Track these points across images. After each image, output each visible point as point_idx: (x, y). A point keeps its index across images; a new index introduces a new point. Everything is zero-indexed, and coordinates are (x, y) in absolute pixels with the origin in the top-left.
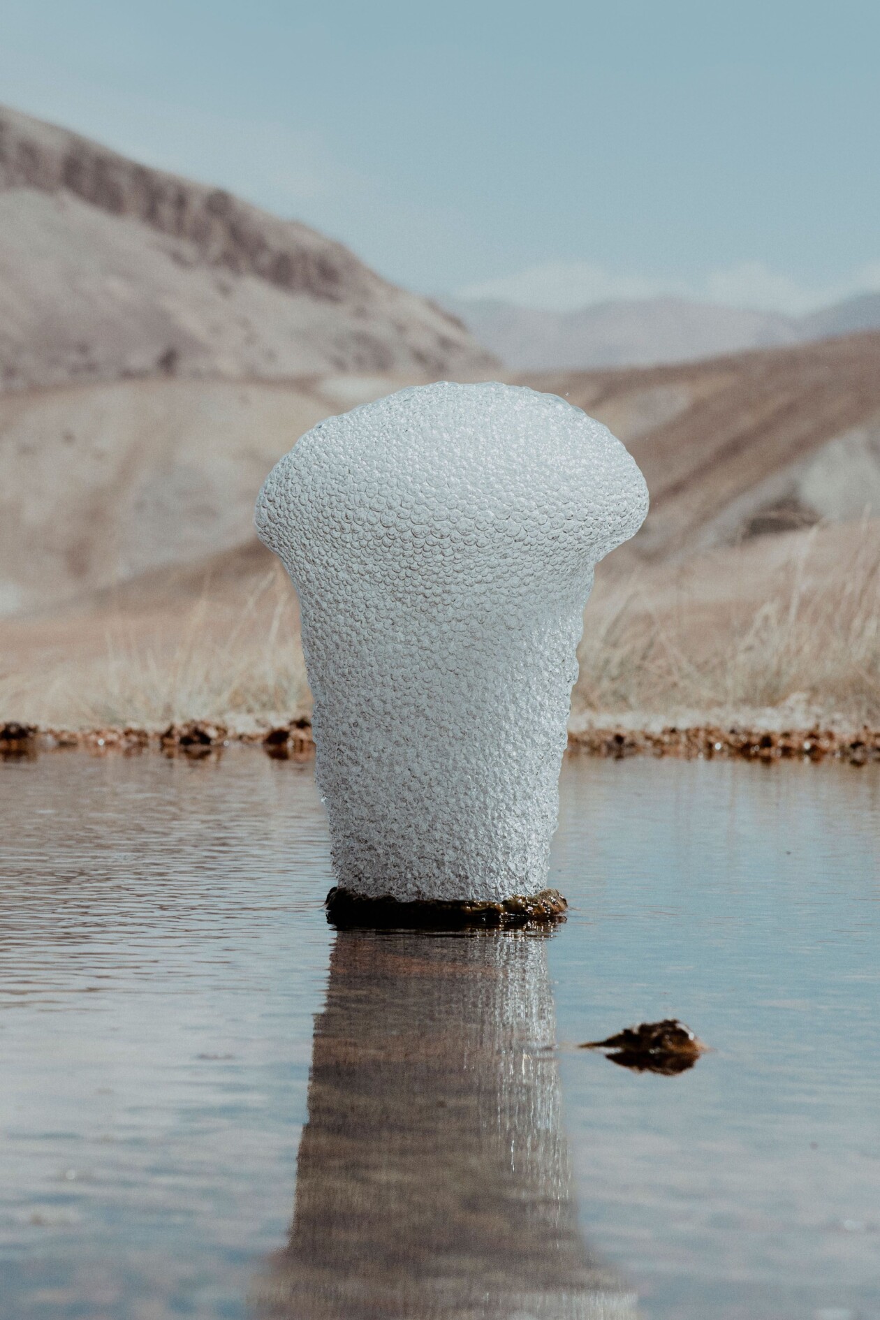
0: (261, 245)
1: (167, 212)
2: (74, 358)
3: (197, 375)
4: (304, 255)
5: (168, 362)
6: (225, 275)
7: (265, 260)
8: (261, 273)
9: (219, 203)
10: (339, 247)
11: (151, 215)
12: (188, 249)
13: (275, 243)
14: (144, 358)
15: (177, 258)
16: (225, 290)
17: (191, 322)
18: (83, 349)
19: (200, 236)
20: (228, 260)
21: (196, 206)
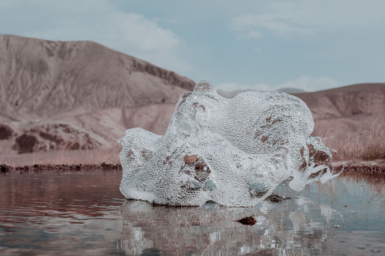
0: (179, 81)
1: (163, 75)
2: (147, 100)
3: (168, 103)
4: (186, 82)
5: (163, 101)
6: (173, 86)
7: (180, 83)
8: (179, 86)
9: (172, 74)
10: (192, 81)
11: (160, 76)
12: (167, 82)
13: (181, 80)
14: (159, 100)
15: (165, 83)
16: (173, 89)
17: (167, 94)
18: (149, 99)
19: (169, 79)
20: (173, 83)
21: (168, 74)
